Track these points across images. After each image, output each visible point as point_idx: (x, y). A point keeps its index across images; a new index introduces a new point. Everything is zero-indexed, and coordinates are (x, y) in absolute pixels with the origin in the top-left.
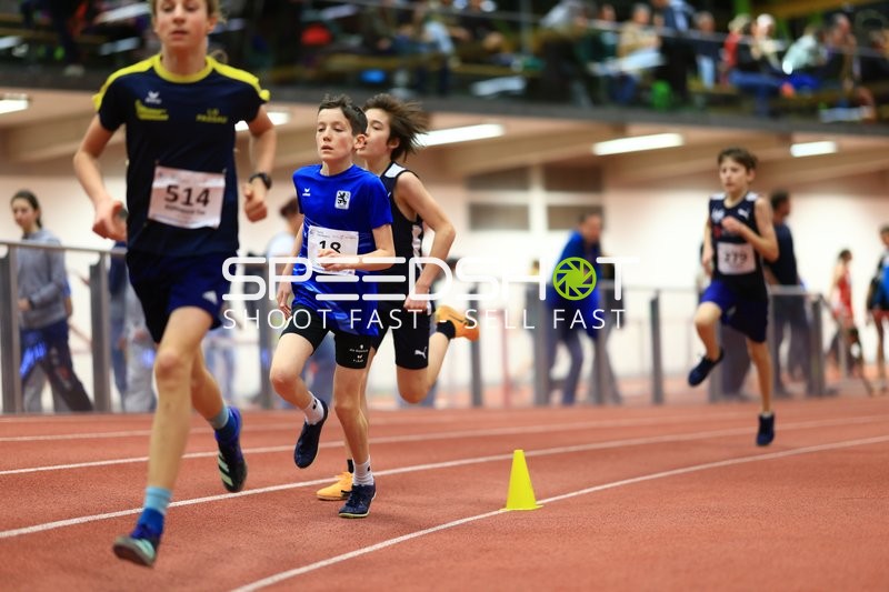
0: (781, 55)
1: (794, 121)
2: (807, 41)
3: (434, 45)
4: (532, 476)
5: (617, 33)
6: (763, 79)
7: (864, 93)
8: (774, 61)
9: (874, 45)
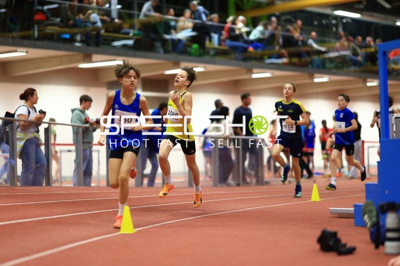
0: (248, 33)
1: (254, 63)
2: (260, 28)
3: (94, 23)
4: (132, 218)
5: (177, 21)
6: (240, 44)
7: (284, 51)
8: (245, 36)
9: (288, 31)
